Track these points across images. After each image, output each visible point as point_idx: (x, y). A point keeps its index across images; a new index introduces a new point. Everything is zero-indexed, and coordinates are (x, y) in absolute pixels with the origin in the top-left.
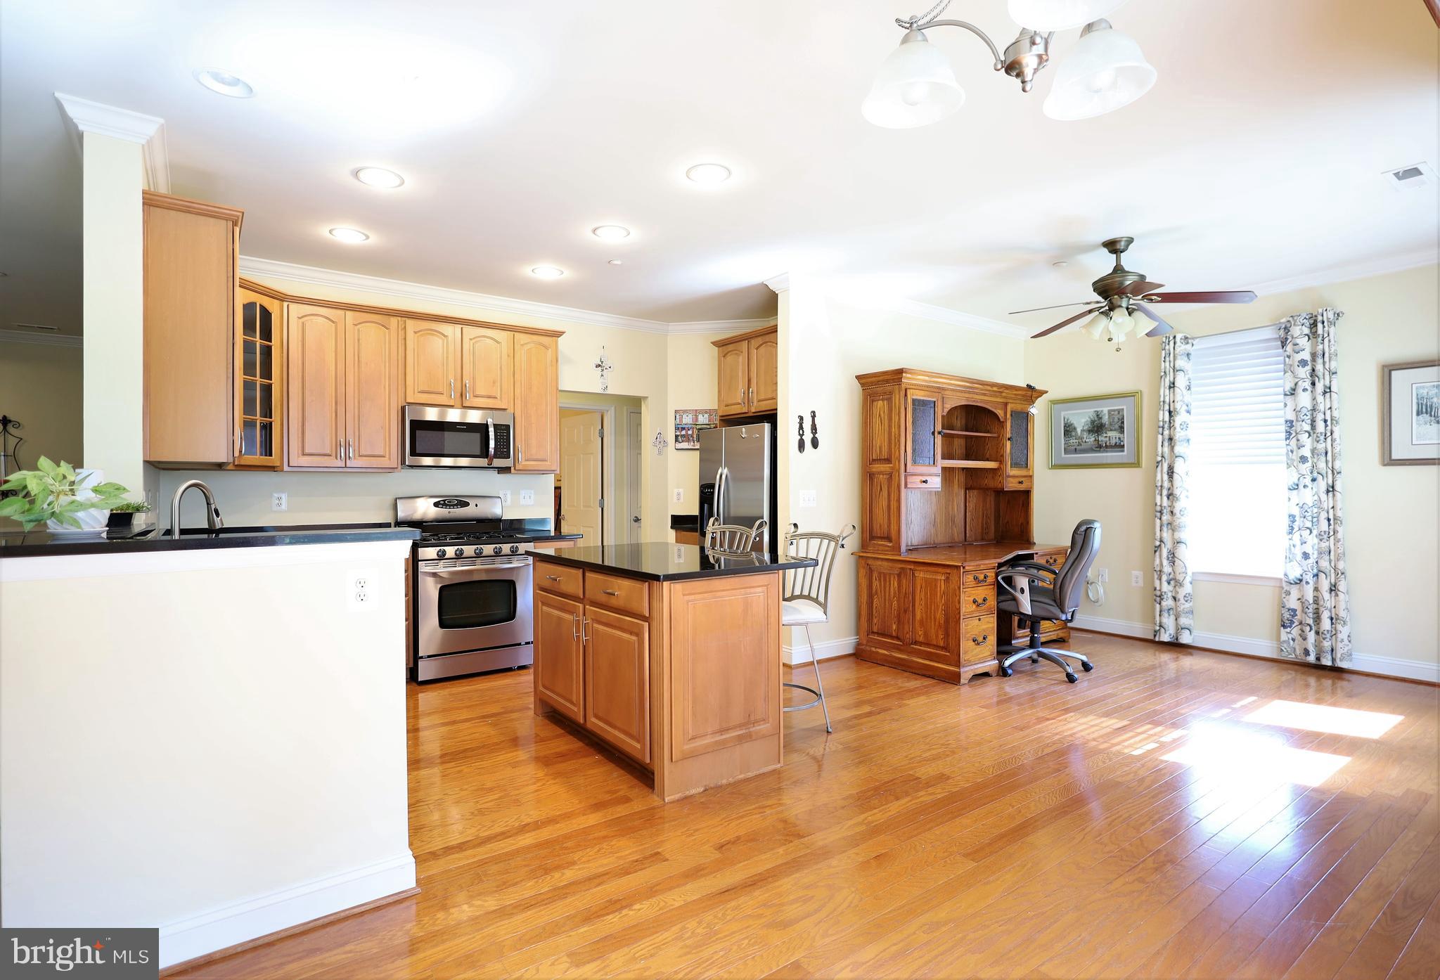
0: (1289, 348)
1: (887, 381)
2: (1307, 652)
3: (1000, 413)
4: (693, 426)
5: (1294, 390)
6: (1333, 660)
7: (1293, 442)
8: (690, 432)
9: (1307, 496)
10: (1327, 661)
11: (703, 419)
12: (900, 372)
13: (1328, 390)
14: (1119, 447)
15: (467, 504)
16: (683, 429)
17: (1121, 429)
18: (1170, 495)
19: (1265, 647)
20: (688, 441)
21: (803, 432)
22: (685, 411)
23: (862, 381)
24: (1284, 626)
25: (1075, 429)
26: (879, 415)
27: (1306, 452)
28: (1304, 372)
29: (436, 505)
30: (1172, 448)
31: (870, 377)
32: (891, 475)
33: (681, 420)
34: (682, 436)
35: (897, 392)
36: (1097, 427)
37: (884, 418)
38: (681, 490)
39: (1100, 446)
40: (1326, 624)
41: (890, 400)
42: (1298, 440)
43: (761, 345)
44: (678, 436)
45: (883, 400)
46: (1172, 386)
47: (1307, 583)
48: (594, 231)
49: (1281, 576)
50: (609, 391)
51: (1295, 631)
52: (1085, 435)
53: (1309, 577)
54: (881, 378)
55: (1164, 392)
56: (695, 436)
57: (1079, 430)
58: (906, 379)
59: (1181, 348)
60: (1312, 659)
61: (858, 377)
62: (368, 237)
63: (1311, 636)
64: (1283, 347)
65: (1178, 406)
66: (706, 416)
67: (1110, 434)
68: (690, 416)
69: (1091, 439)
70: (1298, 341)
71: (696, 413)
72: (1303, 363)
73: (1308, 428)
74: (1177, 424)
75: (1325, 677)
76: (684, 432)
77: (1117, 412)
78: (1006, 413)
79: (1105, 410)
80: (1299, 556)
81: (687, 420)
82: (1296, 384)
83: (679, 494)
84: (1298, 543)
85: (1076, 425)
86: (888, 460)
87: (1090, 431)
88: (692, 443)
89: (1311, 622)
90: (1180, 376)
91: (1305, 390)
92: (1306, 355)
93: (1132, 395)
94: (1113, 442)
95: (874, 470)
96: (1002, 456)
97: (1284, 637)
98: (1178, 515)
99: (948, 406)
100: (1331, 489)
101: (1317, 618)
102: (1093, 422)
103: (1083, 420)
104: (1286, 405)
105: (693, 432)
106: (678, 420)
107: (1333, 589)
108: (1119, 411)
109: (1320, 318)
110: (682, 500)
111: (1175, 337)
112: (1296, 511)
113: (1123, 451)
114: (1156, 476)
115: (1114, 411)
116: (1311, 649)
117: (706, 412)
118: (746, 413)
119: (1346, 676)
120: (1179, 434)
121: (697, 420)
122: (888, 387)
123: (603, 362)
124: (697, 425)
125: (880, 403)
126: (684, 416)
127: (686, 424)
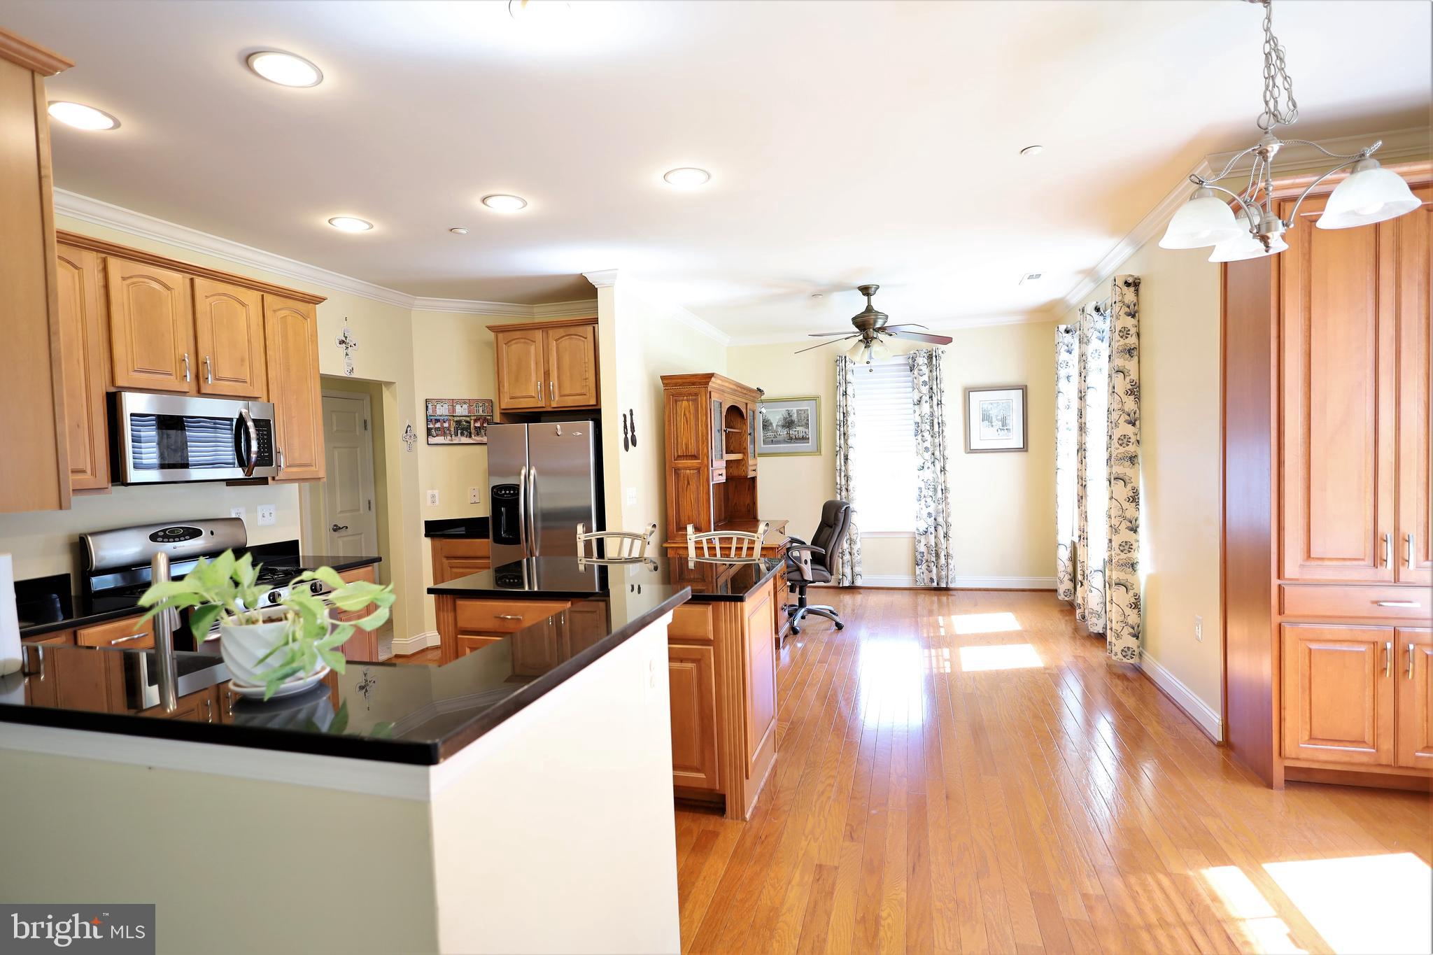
0: (916, 372)
1: (693, 384)
2: (932, 581)
3: (744, 411)
4: (450, 418)
5: (920, 402)
6: (947, 583)
7: (919, 437)
8: (446, 425)
9: (928, 474)
10: (943, 585)
11: (461, 410)
12: (710, 376)
13: (940, 403)
14: (804, 439)
15: (198, 532)
16: (437, 421)
17: (807, 425)
18: (847, 478)
19: (904, 581)
20: (444, 434)
21: (627, 431)
22: (439, 401)
23: (665, 381)
24: (918, 565)
25: (771, 424)
26: (685, 415)
27: (927, 444)
28: (925, 389)
29: (152, 537)
30: (846, 441)
31: (678, 379)
32: (699, 469)
33: (434, 410)
34: (436, 429)
35: (703, 393)
36: (789, 423)
37: (690, 418)
38: (436, 492)
39: (791, 439)
40: (942, 560)
41: (695, 401)
42: (923, 436)
43: (563, 337)
44: (431, 429)
45: (688, 400)
46: (845, 394)
47: (931, 533)
48: (484, 200)
49: (915, 530)
50: (355, 375)
51: (924, 567)
52: (780, 429)
53: (932, 530)
54: (688, 380)
55: (840, 397)
56: (452, 429)
57: (774, 425)
58: (713, 383)
59: (849, 366)
60: (935, 585)
61: (663, 378)
63: (934, 569)
64: (911, 371)
65: (849, 409)
66: (465, 406)
67: (798, 429)
68: (446, 406)
69: (783, 433)
70: (922, 368)
71: (453, 403)
72: (925, 383)
73: (928, 428)
74: (849, 423)
75: (940, 595)
76: (438, 425)
77: (803, 412)
78: (747, 412)
79: (795, 410)
80: (925, 515)
81: (442, 410)
82: (921, 398)
83: (433, 496)
84: (924, 507)
85: (772, 422)
86: (695, 457)
87: (783, 426)
88: (449, 437)
89: (934, 559)
90: (848, 385)
91: (926, 402)
92: (926, 378)
93: (815, 399)
94: (801, 435)
95: (680, 465)
96: (745, 448)
97: (918, 572)
98: (852, 491)
99: (728, 406)
100: (943, 470)
101: (937, 556)
102: (785, 419)
103: (778, 417)
104: (915, 411)
105: (450, 425)
106: (430, 412)
107: (946, 536)
108: (805, 411)
109: (934, 354)
110: (437, 503)
111: (845, 357)
112: (922, 485)
113: (809, 442)
114: (836, 462)
115: (801, 410)
116: (935, 578)
117: (465, 403)
118: (543, 407)
119: (951, 592)
120: (851, 431)
121: (454, 411)
122: (693, 389)
123: (346, 338)
124: (454, 416)
125: (685, 403)
126: (438, 406)
127: (440, 416)
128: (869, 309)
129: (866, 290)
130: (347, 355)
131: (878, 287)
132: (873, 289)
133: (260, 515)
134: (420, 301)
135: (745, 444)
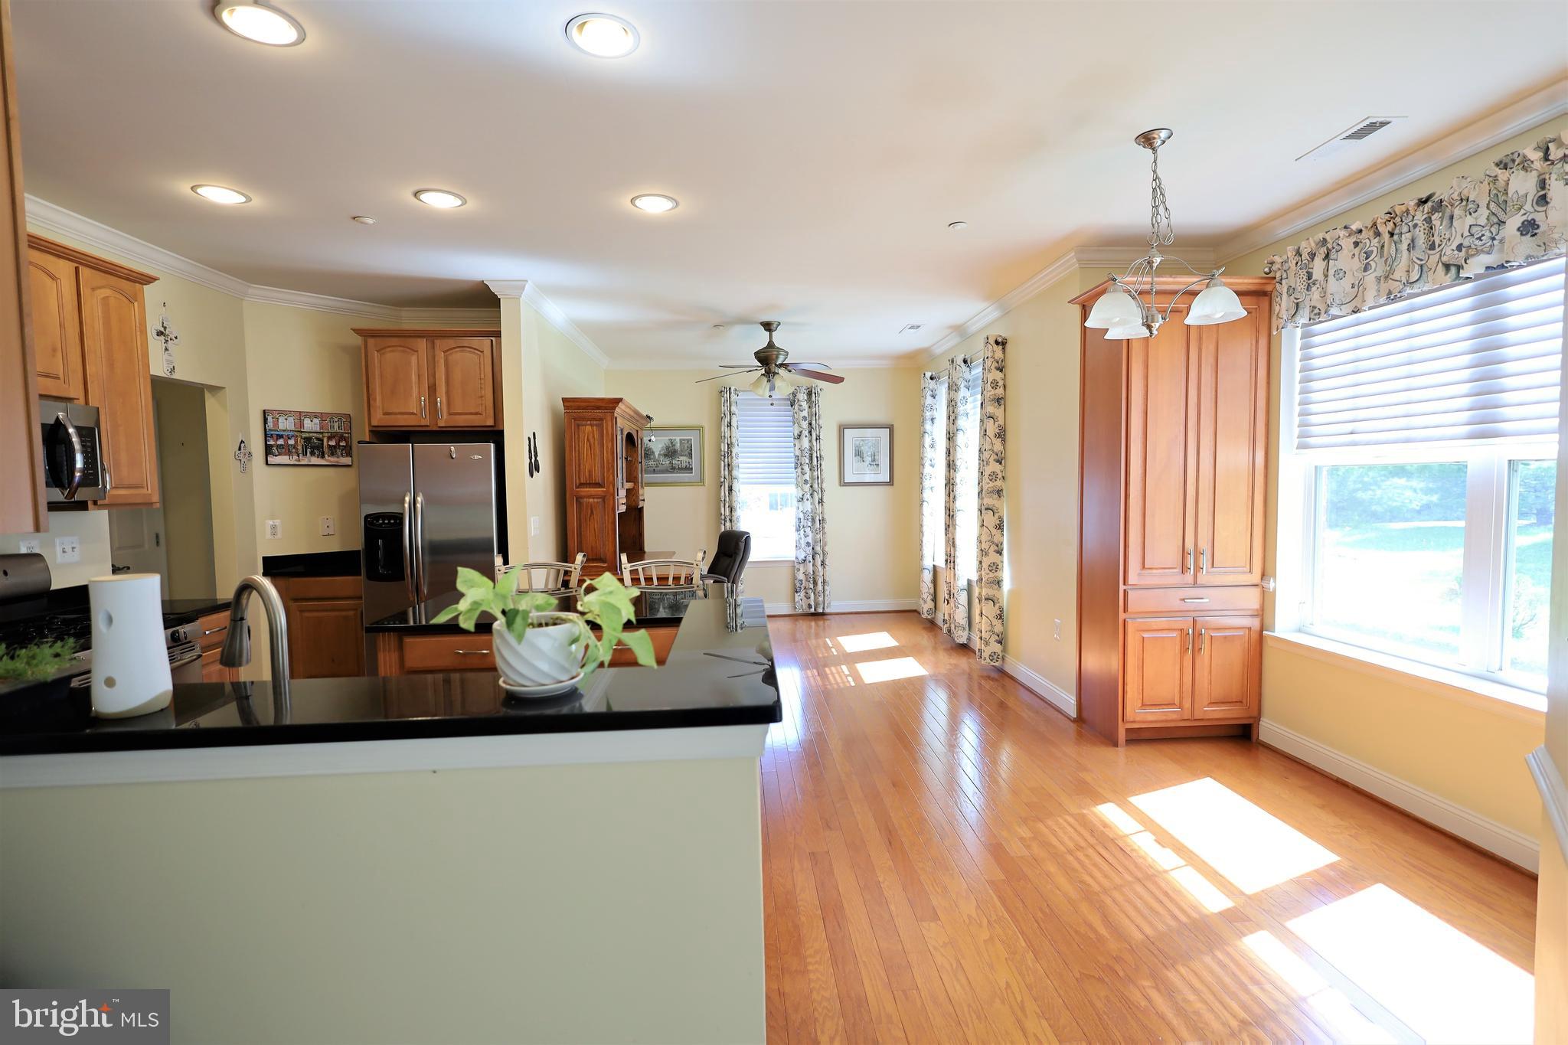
0: (796, 407)
1: (598, 408)
2: (810, 606)
4: (296, 433)
5: (800, 436)
6: (824, 608)
7: (799, 470)
8: (291, 442)
9: (808, 506)
10: (820, 610)
11: (310, 425)
12: (614, 401)
13: (818, 438)
14: (689, 469)
16: (280, 437)
17: (690, 455)
18: (732, 509)
19: (784, 608)
20: (289, 453)
21: (531, 455)
22: (281, 413)
23: (566, 404)
24: (797, 592)
25: (653, 452)
26: (588, 440)
27: (807, 477)
28: (805, 424)
30: (730, 472)
31: (581, 402)
33: (275, 424)
34: (279, 447)
35: (609, 418)
36: (670, 452)
37: (594, 444)
38: (277, 522)
39: (673, 468)
40: (820, 587)
41: (600, 426)
42: (802, 469)
43: (454, 348)
44: (272, 446)
45: (591, 425)
46: (730, 425)
47: (810, 562)
49: (794, 559)
50: (176, 376)
51: (802, 594)
52: (662, 458)
53: (810, 558)
54: (593, 404)
55: (724, 428)
56: (300, 447)
57: (657, 454)
58: (619, 410)
59: (734, 397)
60: (812, 610)
61: (564, 400)
63: (812, 595)
64: (792, 406)
65: (734, 440)
66: (316, 421)
67: (682, 458)
68: (291, 419)
69: (667, 462)
70: (802, 403)
71: (301, 416)
72: (805, 418)
73: (807, 461)
74: (734, 454)
75: (819, 620)
76: (281, 442)
77: (686, 442)
78: (637, 439)
79: (678, 439)
80: (803, 544)
81: (286, 424)
82: (801, 432)
83: (274, 527)
84: (803, 537)
85: (654, 450)
86: (598, 485)
87: (665, 455)
88: (295, 457)
89: (812, 586)
90: (733, 417)
91: (806, 436)
92: (805, 413)
93: (699, 429)
94: (684, 465)
96: (636, 477)
97: (797, 599)
98: (736, 522)
100: (821, 501)
101: (815, 583)
102: (668, 448)
103: (660, 446)
104: (795, 445)
105: (296, 442)
106: (270, 425)
107: (823, 564)
108: (689, 441)
109: (813, 391)
110: (279, 535)
111: (730, 389)
112: (801, 516)
113: (692, 473)
114: (720, 493)
115: (684, 440)
116: (813, 604)
117: (316, 416)
118: (427, 426)
119: (825, 617)
120: (735, 462)
121: (302, 425)
122: (598, 413)
123: (165, 328)
124: (302, 432)
125: (588, 428)
126: (281, 419)
127: (284, 431)
128: (771, 345)
129: (768, 326)
130: (166, 349)
131: (779, 324)
132: (775, 326)
133: (59, 550)
134: (257, 290)
135: (635, 473)
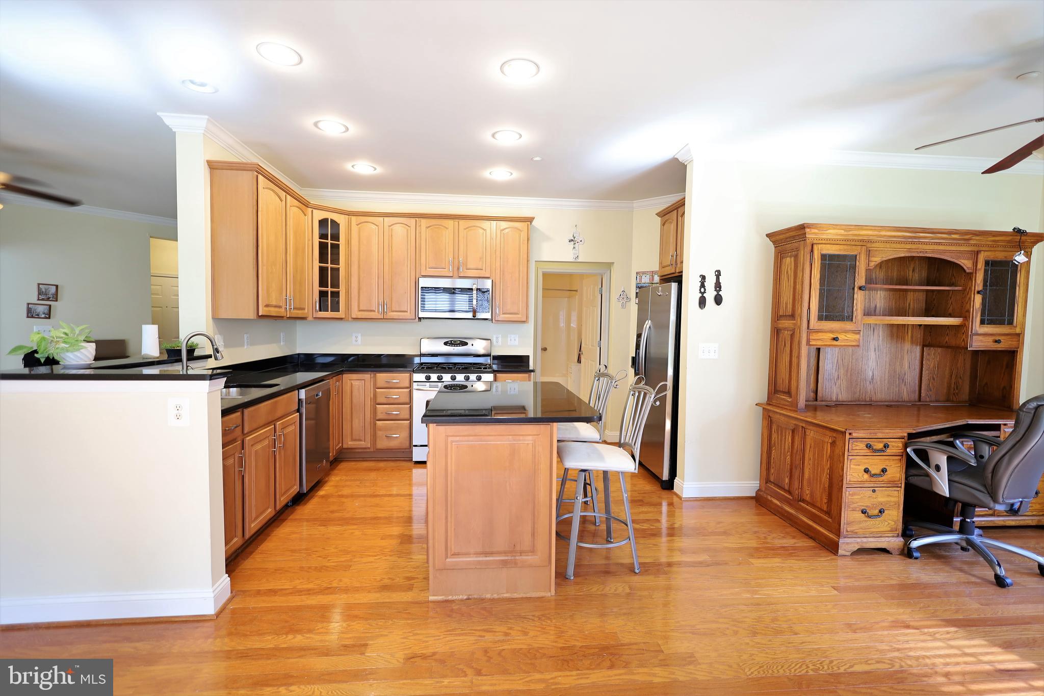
1: (794, 238)
3: (967, 264)
4: (650, 285)
12: (802, 227)
15: (466, 344)
16: (642, 287)
21: (705, 290)
22: (644, 273)
23: (774, 239)
26: (787, 272)
29: (446, 344)
31: (782, 234)
32: (793, 331)
33: (641, 280)
35: (802, 248)
37: (791, 276)
41: (796, 257)
43: (679, 216)
44: (638, 293)
45: (791, 257)
48: (493, 136)
50: (580, 260)
54: (788, 235)
58: (811, 235)
61: (768, 235)
62: (375, 169)
66: (657, 276)
68: (648, 276)
71: (652, 274)
78: (976, 263)
81: (646, 279)
86: (792, 316)
95: (780, 326)
96: (968, 311)
99: (877, 259)
106: (638, 280)
118: (673, 273)
121: (653, 279)
122: (795, 243)
123: (574, 238)
124: (653, 283)
125: (788, 259)
126: (643, 277)
127: (644, 283)
130: (574, 248)
133: (509, 339)
135: (968, 306)
